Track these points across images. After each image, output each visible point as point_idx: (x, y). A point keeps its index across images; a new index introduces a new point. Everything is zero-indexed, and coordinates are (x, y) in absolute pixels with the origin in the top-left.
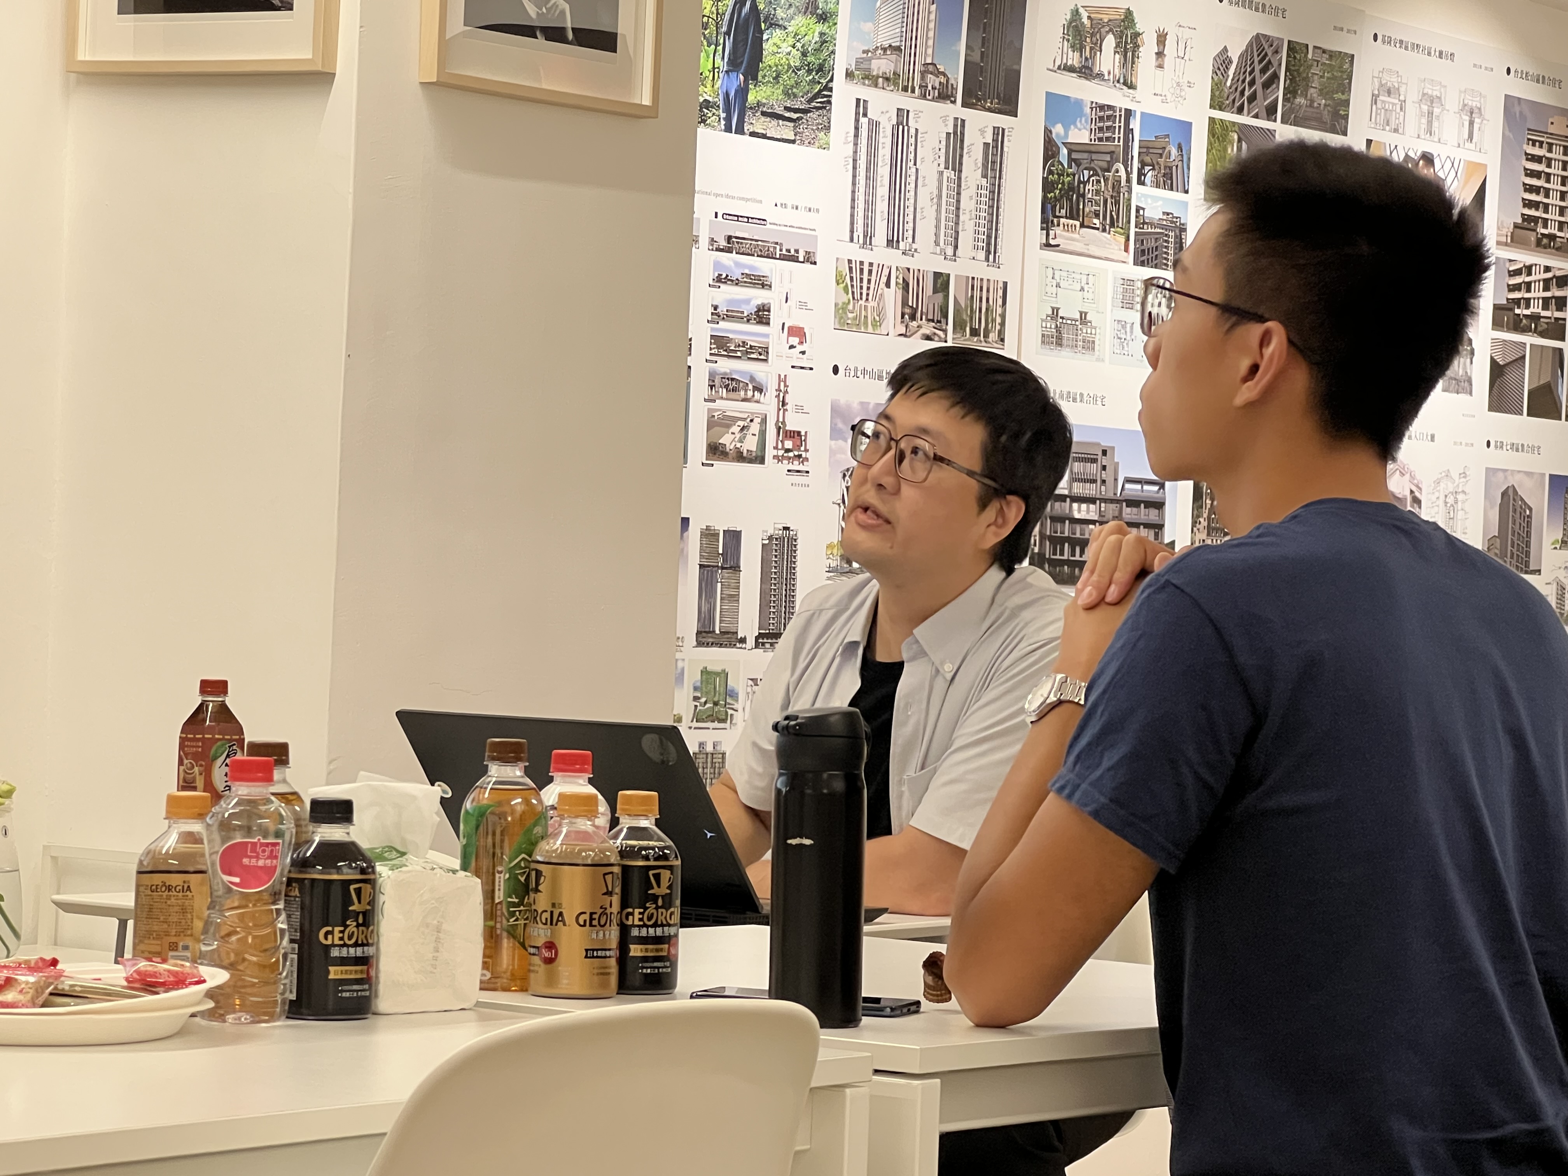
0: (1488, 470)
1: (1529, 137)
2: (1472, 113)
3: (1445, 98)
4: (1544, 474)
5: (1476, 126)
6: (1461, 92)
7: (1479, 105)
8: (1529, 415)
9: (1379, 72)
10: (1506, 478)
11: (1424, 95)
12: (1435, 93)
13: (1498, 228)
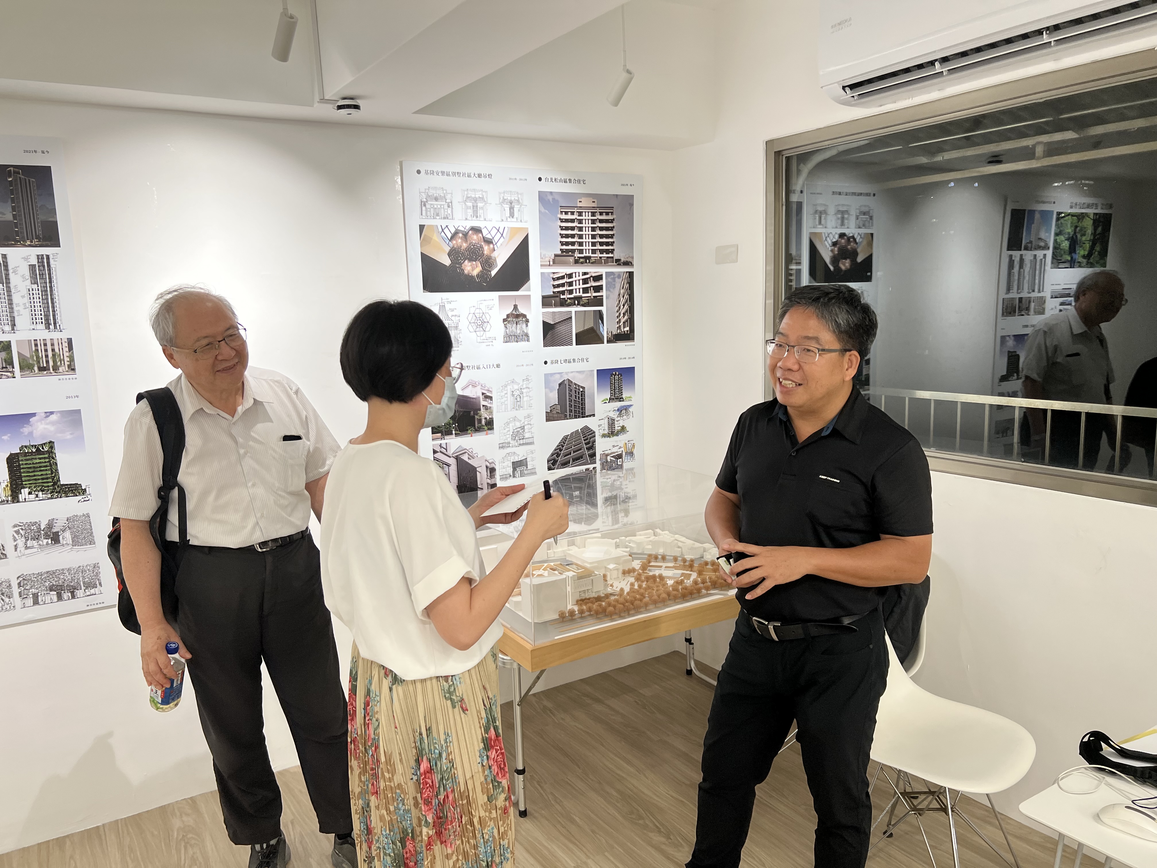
0: (545, 374)
1: (562, 210)
2: (511, 203)
3: (487, 198)
4: (593, 371)
5: (516, 210)
6: (500, 193)
7: (516, 198)
8: (577, 344)
9: (425, 189)
10: (561, 376)
11: (468, 197)
12: (477, 196)
13: (542, 258)
